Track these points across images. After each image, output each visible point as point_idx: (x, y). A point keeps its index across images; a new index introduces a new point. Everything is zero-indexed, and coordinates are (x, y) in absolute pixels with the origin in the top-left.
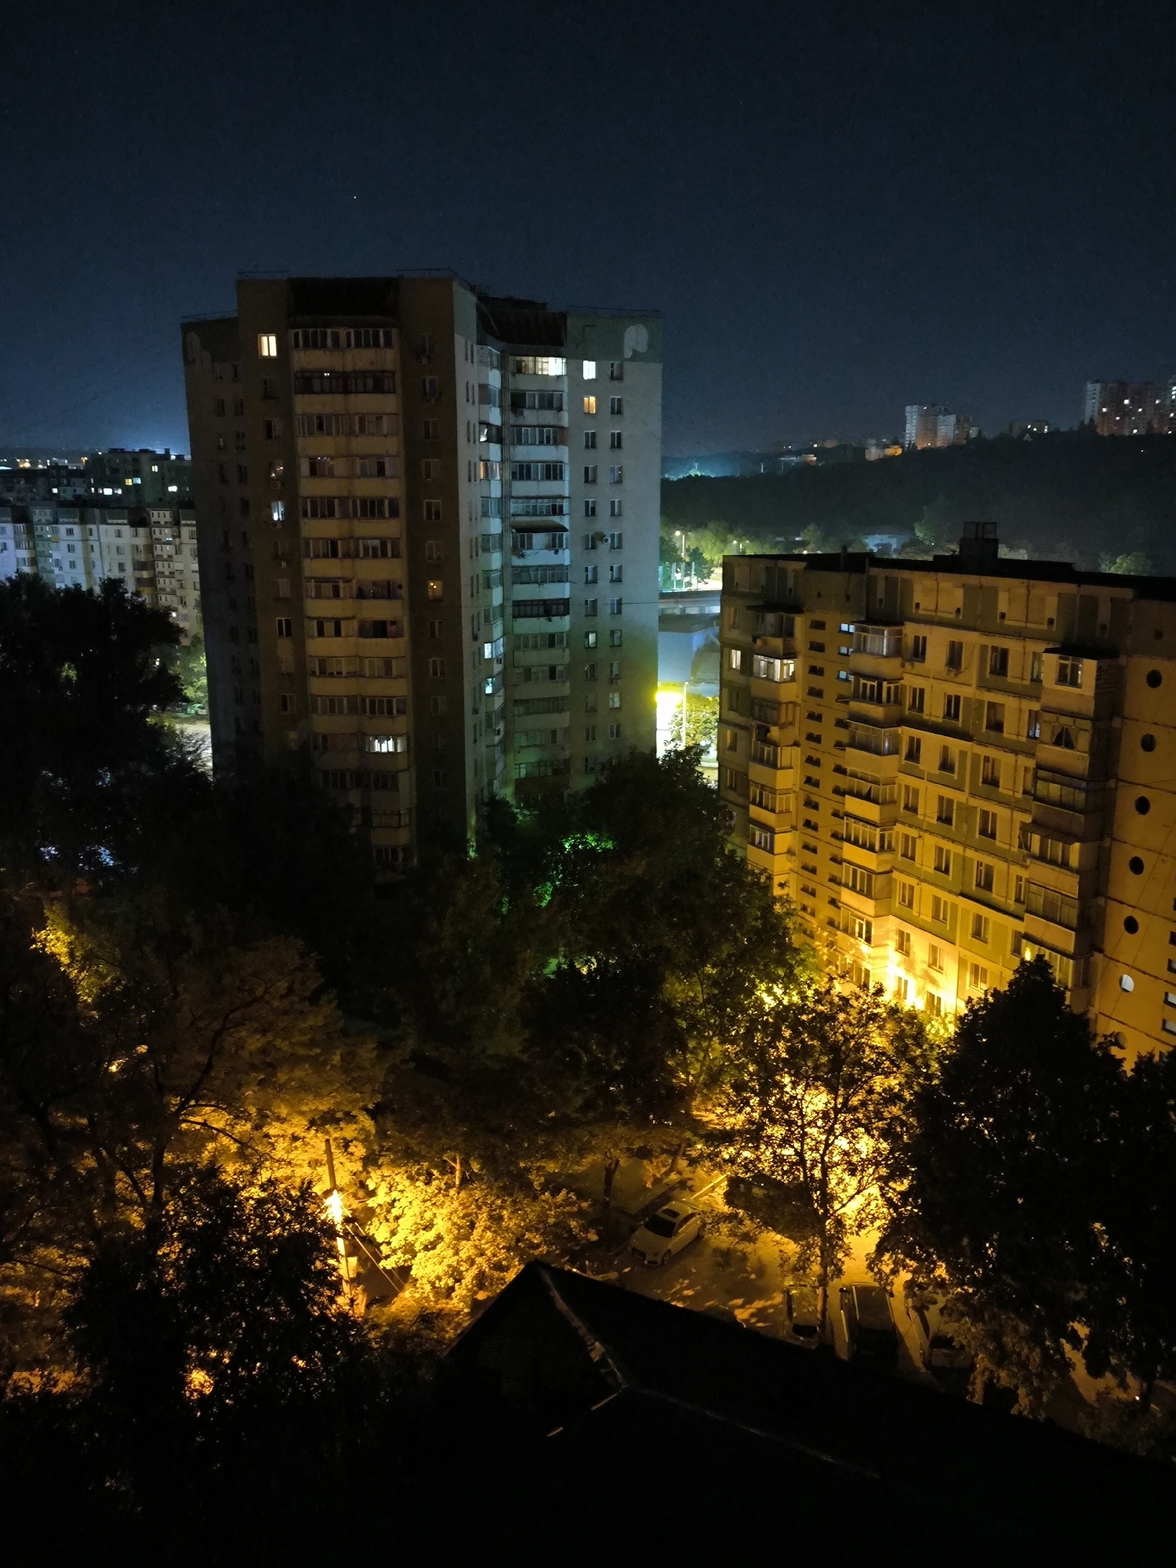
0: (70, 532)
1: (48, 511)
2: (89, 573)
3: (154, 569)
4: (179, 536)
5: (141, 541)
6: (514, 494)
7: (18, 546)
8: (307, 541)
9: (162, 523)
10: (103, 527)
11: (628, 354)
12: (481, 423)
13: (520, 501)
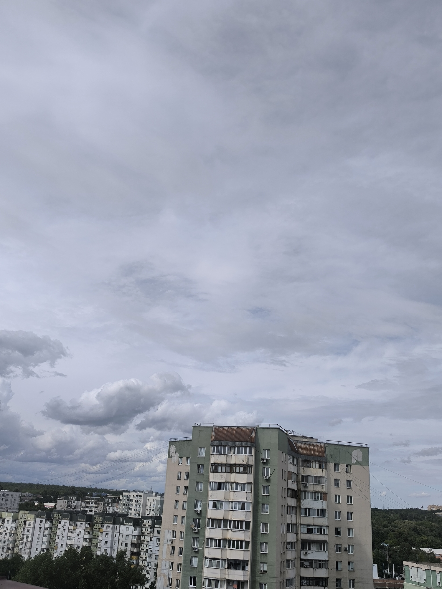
0: (108, 527)
1: (101, 517)
2: (111, 548)
3: (140, 547)
4: (153, 532)
5: (136, 533)
6: (302, 523)
7: (86, 532)
8: (208, 539)
9: (147, 526)
10: (122, 526)
11: (354, 461)
12: (288, 489)
13: (305, 527)
